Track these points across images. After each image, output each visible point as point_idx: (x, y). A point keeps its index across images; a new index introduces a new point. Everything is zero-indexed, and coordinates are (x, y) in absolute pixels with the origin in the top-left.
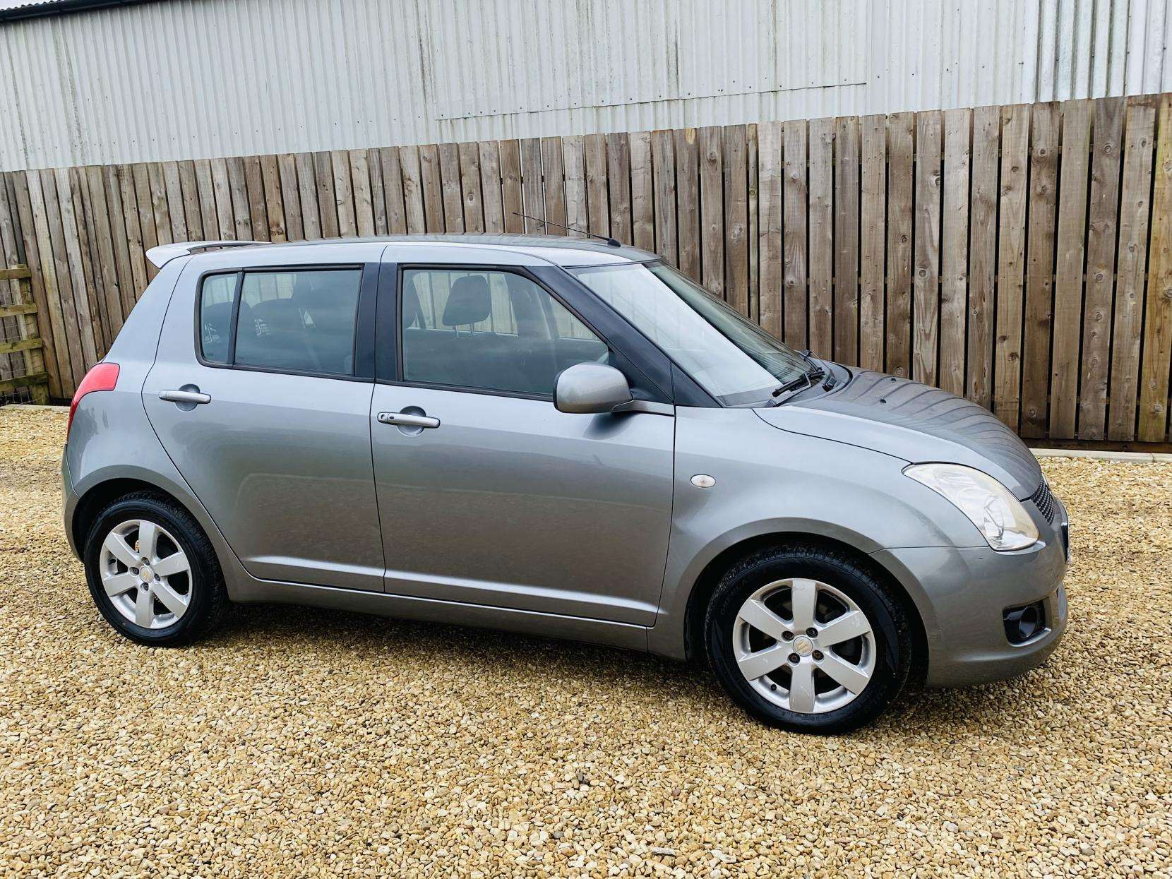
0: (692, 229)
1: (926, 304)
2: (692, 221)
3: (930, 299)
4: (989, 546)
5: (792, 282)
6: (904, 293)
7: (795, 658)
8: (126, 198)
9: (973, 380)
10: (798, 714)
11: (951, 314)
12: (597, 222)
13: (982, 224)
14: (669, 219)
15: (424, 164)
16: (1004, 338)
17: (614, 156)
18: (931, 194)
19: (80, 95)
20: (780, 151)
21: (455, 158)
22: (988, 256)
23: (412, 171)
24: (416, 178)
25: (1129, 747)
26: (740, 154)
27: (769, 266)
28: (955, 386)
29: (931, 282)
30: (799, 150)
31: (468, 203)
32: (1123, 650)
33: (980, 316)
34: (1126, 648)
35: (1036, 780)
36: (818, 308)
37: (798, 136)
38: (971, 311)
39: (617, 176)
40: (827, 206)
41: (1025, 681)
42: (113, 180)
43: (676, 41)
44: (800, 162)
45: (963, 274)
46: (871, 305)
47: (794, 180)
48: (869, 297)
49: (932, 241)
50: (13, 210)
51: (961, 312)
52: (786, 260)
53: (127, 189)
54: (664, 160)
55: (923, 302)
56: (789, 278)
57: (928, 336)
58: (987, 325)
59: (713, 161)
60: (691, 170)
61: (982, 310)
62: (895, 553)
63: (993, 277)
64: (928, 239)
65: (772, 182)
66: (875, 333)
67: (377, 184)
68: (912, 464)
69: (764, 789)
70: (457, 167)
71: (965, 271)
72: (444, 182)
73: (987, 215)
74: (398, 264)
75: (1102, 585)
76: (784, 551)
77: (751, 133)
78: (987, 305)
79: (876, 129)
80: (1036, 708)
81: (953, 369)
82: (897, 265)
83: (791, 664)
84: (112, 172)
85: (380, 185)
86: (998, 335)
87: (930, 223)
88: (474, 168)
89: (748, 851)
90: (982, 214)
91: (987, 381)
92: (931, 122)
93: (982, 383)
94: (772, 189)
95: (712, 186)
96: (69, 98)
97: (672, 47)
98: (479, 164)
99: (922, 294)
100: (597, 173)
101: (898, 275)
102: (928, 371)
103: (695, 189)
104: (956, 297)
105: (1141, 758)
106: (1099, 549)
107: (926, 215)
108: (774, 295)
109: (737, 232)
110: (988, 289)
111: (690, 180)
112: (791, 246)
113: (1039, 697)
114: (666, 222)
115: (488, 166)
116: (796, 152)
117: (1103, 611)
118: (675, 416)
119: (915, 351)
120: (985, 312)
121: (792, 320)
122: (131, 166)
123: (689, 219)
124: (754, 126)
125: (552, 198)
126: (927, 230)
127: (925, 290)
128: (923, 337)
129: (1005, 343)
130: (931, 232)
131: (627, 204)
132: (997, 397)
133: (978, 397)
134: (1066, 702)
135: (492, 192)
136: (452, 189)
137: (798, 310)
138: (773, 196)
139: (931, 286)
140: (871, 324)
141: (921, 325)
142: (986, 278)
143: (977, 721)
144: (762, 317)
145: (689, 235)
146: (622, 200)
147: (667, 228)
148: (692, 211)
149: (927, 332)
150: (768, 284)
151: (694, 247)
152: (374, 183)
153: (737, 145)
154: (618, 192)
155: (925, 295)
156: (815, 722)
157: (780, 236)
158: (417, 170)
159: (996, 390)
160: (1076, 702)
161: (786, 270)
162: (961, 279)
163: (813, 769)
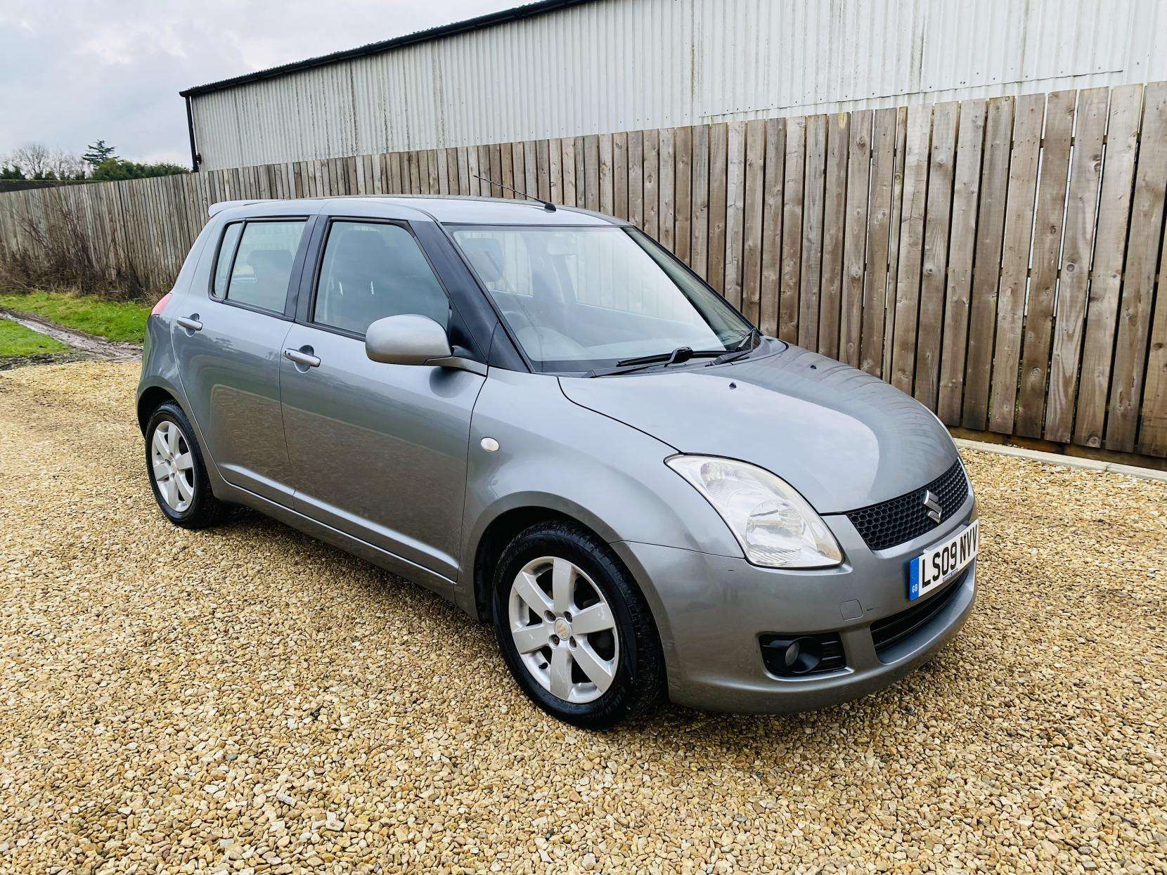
0: (838, 212)
1: (1071, 301)
2: (839, 205)
3: (1077, 297)
4: (746, 558)
5: (931, 270)
6: (1048, 288)
7: (555, 639)
8: (413, 178)
9: (1119, 389)
10: (556, 698)
11: (1100, 314)
12: (753, 205)
13: (1145, 215)
14: (817, 203)
15: (616, 150)
16: (1160, 346)
17: (772, 139)
18: (1088, 181)
19: (445, 101)
20: (928, 135)
21: (641, 144)
22: (1150, 253)
23: (606, 157)
24: (609, 164)
25: (899, 830)
26: (888, 138)
27: (909, 252)
28: (1097, 393)
29: (1079, 278)
30: (948, 134)
31: (647, 184)
32: (1031, 714)
33: (1133, 319)
34: (1036, 714)
35: (742, 837)
36: (955, 298)
37: (948, 119)
38: (1124, 313)
39: (773, 160)
40: (973, 193)
41: (867, 723)
42: (406, 163)
43: (923, 34)
44: (949, 145)
45: (1117, 271)
46: (1011, 299)
47: (940, 165)
48: (1009, 291)
49: (1084, 233)
50: (347, 187)
51: (1111, 313)
52: (927, 247)
53: (414, 171)
54: (816, 145)
55: (1068, 299)
56: (928, 266)
57: (1070, 337)
58: (1140, 329)
59: (862, 146)
60: (841, 155)
61: (1137, 313)
62: (633, 547)
63: (1152, 276)
64: (1080, 232)
65: (918, 166)
66: (1013, 330)
67: (580, 168)
68: (680, 453)
69: (455, 765)
70: (640, 152)
71: (1120, 268)
72: (630, 166)
73: (1152, 206)
74: (330, 216)
75: (1089, 637)
76: (550, 527)
77: (901, 116)
78: (1144, 307)
79: (1032, 110)
80: (842, 756)
81: (1096, 375)
82: (1043, 258)
83: (552, 645)
84: (406, 157)
85: (582, 169)
86: (1153, 341)
87: (1084, 213)
88: (654, 153)
89: (364, 823)
90: (1147, 204)
91: (1135, 391)
92: (1095, 101)
93: (1129, 393)
94: (918, 174)
95: (859, 171)
96: (439, 104)
97: (919, 41)
98: (659, 150)
99: (1068, 290)
100: (755, 157)
101: (1043, 268)
102: (1067, 375)
103: (843, 173)
104: (1107, 296)
105: (899, 848)
106: (1133, 595)
107: (1080, 204)
108: (912, 283)
109: (880, 216)
110: (1147, 289)
111: (839, 165)
112: (932, 233)
113: (863, 744)
114: (814, 205)
115: (666, 151)
116: (945, 136)
117: (1057, 665)
118: (486, 376)
119: (1055, 352)
120: (1140, 314)
121: (928, 309)
122: (417, 152)
123: (835, 202)
124: (905, 110)
125: (716, 180)
126: (1080, 221)
127: (1072, 287)
128: (1065, 338)
129: (1161, 351)
130: (1084, 223)
131: (779, 187)
132: (1145, 411)
133: (1122, 408)
134: (886, 758)
135: (667, 175)
136: (635, 173)
137: (935, 299)
138: (918, 181)
139: (1080, 282)
140: (1009, 319)
141: (1064, 324)
142: (1145, 276)
143: (758, 753)
144: (898, 304)
145: (834, 218)
146: (776, 182)
147: (814, 211)
148: (839, 195)
149: (1071, 332)
150: (907, 272)
151: (838, 231)
152: (578, 166)
153: (886, 129)
154: (773, 176)
155: (1071, 292)
156: (566, 710)
157: (922, 222)
158: (610, 156)
159: (1145, 402)
160: (898, 761)
161: (925, 257)
162: (1115, 276)
163: (526, 759)
